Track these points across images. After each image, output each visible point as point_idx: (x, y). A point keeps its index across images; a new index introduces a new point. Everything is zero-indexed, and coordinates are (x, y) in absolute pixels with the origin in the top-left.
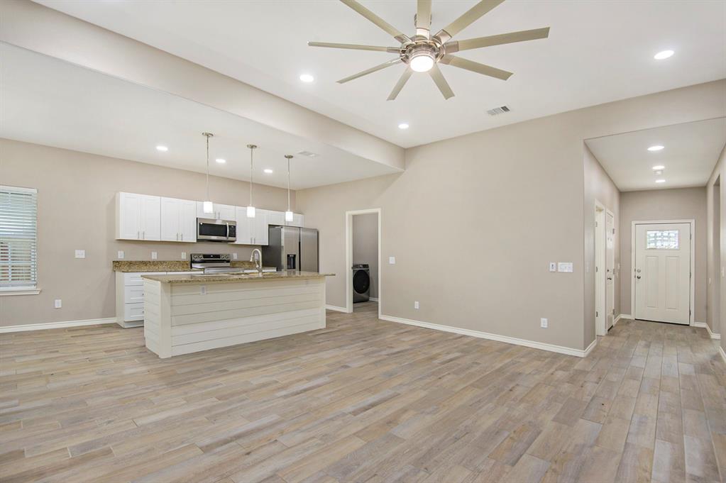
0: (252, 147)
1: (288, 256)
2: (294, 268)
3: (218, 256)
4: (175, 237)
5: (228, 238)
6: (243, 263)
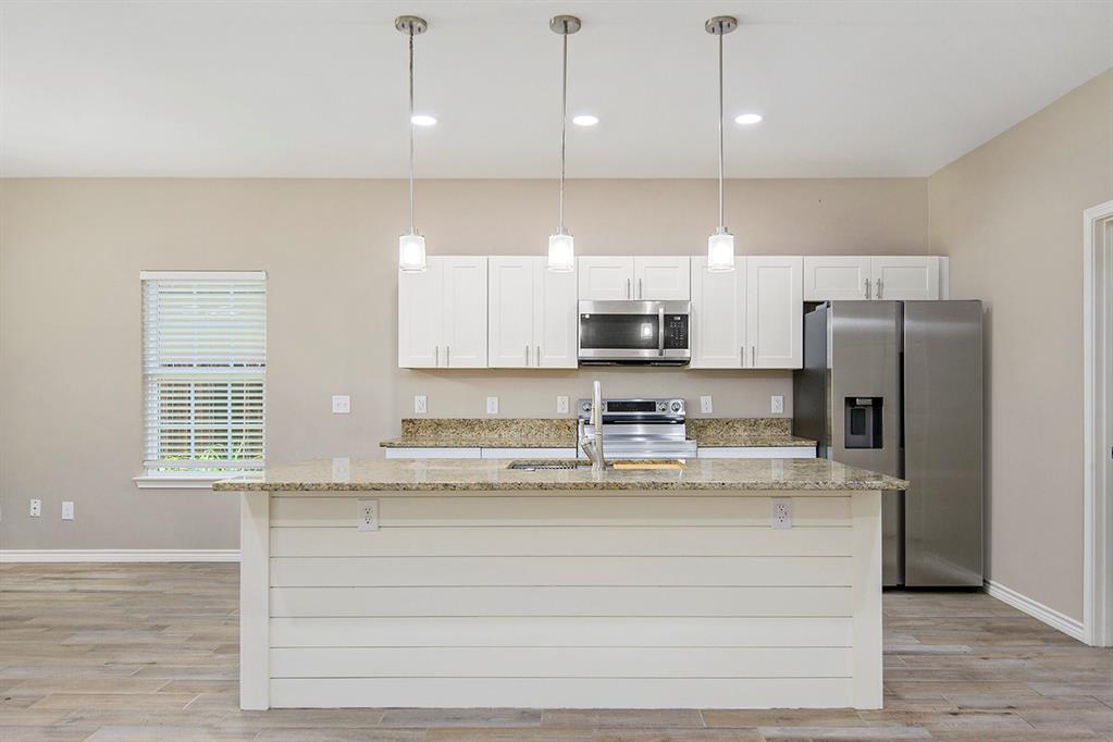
1: (850, 401)
2: (878, 444)
3: (650, 406)
4: (523, 356)
5: (661, 354)
6: (731, 424)
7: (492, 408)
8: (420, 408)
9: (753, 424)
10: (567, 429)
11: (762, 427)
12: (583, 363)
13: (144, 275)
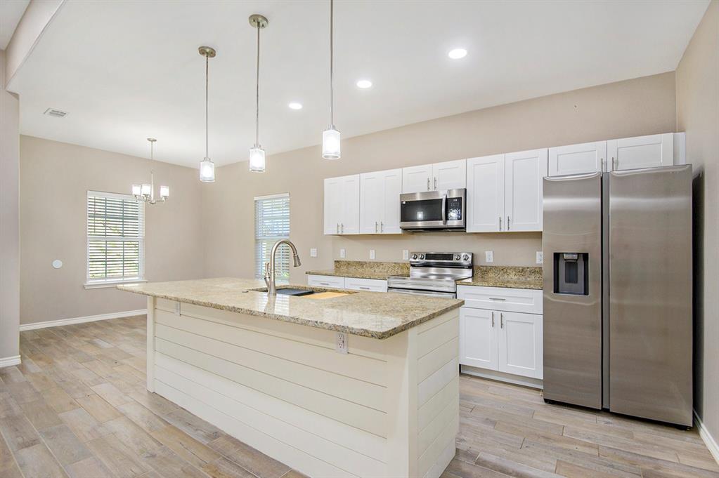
1: (557, 256)
3: (450, 257)
4: (374, 227)
5: (445, 223)
6: (505, 270)
8: (342, 256)
9: (522, 271)
11: (527, 273)
12: (405, 229)
13: (256, 199)
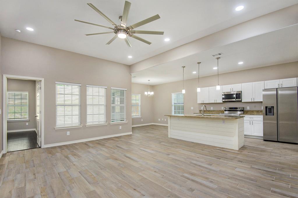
0: (199, 63)
3: (237, 108)
4: (214, 101)
5: (236, 100)
6: (253, 111)
7: (212, 109)
9: (258, 111)
10: (222, 112)
12: (223, 102)
13: (172, 93)
